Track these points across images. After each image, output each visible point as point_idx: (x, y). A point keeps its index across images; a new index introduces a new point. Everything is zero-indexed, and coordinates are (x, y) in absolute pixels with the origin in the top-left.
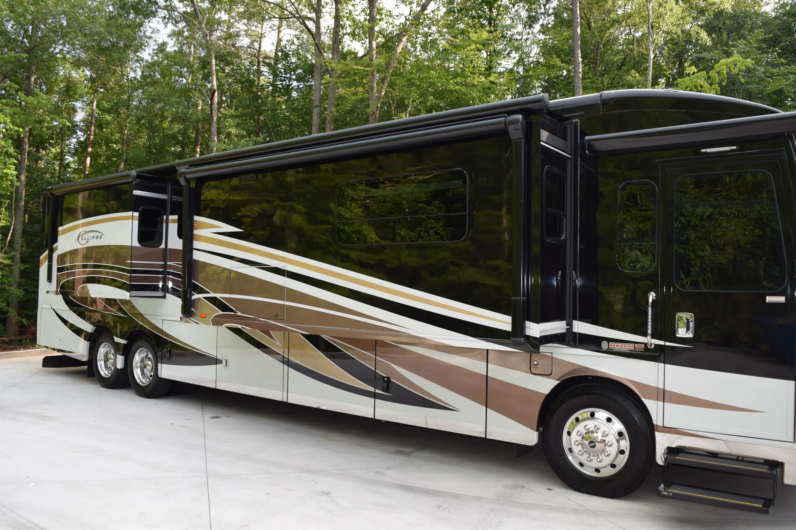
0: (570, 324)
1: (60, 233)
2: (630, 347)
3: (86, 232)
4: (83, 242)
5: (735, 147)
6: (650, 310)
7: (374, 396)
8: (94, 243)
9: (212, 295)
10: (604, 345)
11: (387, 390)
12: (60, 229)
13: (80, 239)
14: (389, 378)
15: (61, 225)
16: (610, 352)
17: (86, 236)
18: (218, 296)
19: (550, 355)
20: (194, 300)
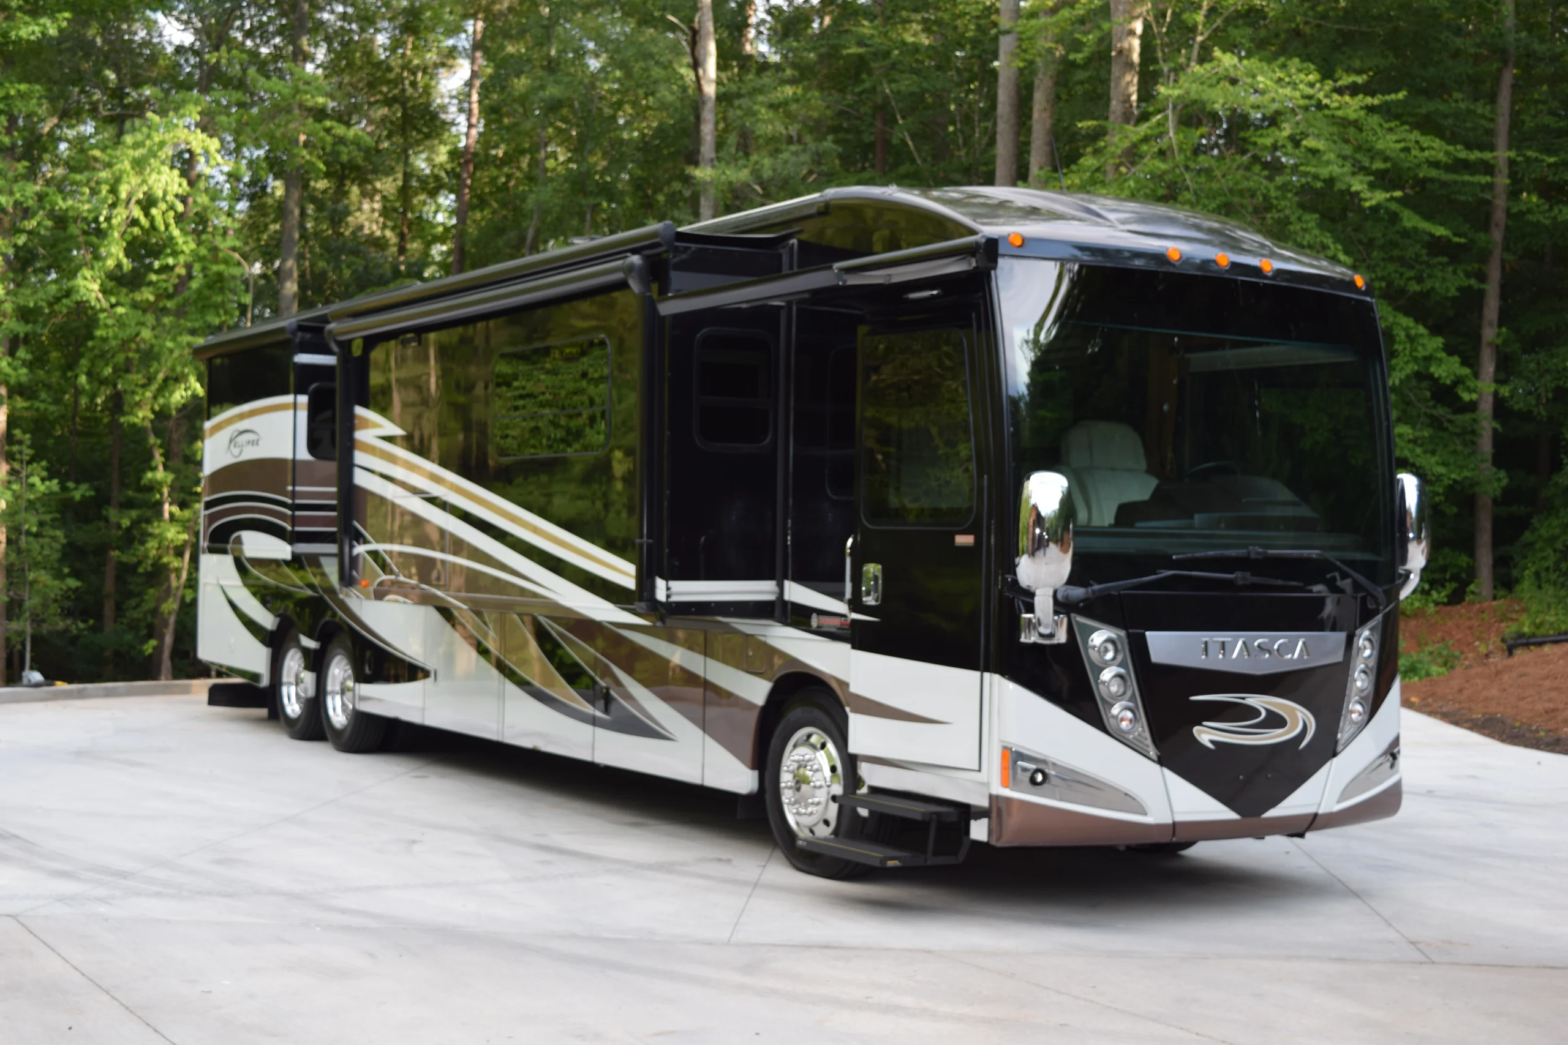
0: (781, 587)
1: (207, 433)
2: (836, 622)
3: (239, 433)
4: (236, 451)
5: (935, 292)
6: (848, 561)
7: (594, 722)
8: (251, 453)
9: (374, 546)
10: (815, 621)
11: (606, 711)
12: (208, 425)
13: (233, 445)
14: (608, 689)
15: (209, 418)
16: (820, 632)
17: (239, 440)
18: (381, 547)
19: (763, 639)
20: (358, 555)
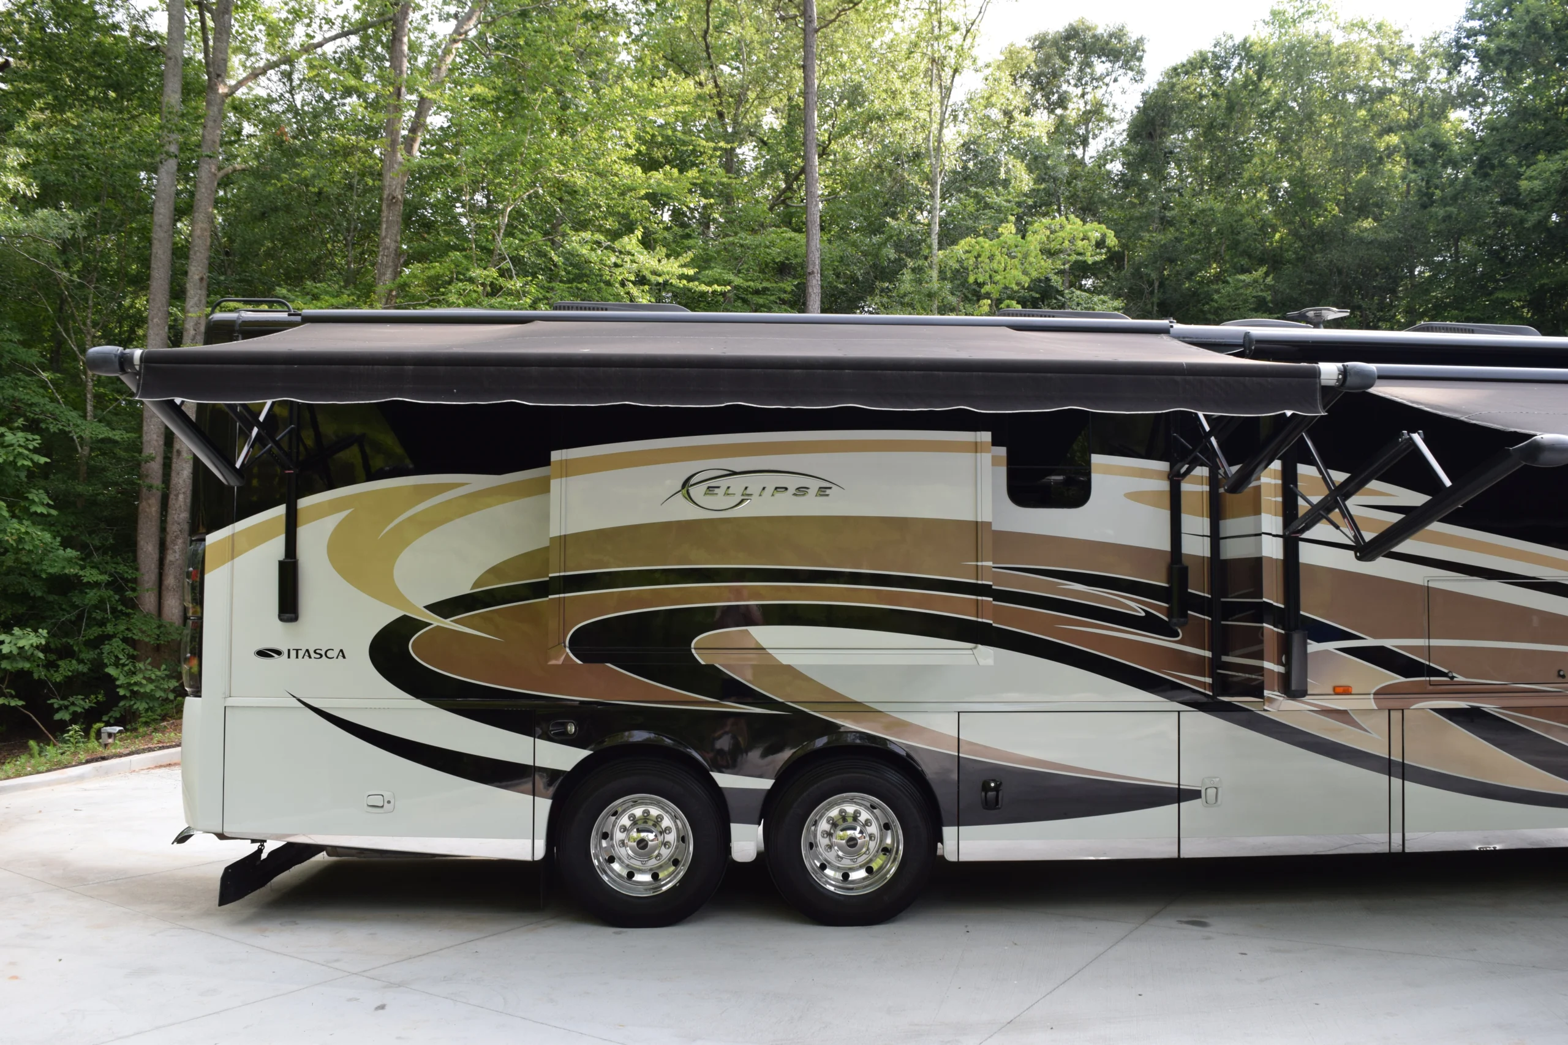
3: (734, 473)
9: (1370, 642)
13: (697, 492)
17: (736, 484)
18: (1389, 643)
